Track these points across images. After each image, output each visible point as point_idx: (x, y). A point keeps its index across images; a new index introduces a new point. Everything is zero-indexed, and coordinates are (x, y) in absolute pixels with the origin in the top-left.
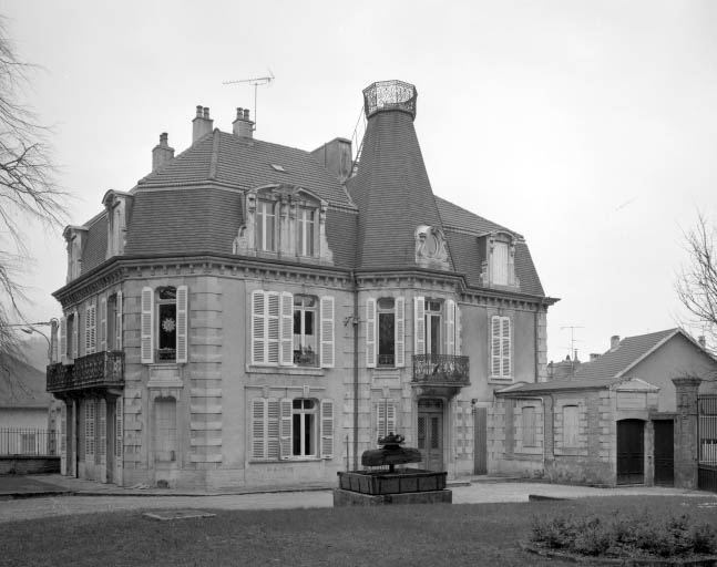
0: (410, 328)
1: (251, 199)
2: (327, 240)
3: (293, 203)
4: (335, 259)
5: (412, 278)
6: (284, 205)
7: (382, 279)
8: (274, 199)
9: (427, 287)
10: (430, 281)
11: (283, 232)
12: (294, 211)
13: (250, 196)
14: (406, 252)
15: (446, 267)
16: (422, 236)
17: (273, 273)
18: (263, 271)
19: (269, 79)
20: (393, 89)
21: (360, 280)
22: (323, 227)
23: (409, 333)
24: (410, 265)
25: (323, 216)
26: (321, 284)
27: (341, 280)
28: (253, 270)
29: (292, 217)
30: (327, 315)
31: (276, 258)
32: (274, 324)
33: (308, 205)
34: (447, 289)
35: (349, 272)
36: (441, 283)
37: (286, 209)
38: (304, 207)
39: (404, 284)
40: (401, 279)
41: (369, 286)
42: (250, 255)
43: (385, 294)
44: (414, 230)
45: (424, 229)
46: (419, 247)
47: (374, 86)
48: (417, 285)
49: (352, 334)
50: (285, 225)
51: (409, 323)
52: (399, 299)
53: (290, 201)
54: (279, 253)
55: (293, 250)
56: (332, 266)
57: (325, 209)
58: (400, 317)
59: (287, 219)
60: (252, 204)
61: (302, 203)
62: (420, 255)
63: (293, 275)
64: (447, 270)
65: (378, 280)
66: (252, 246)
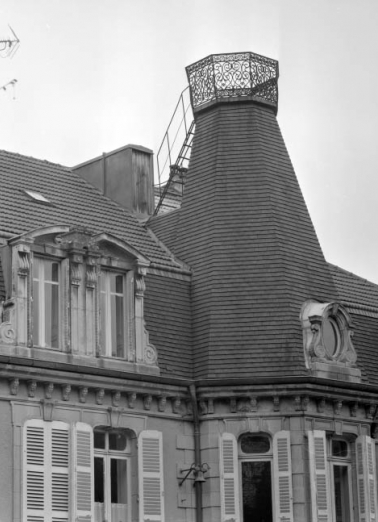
0: (302, 489)
1: (22, 254)
2: (147, 327)
3: (92, 262)
4: (161, 362)
5: (303, 397)
6: (76, 265)
7: (248, 399)
8: (59, 253)
9: (326, 412)
10: (332, 403)
11: (74, 312)
12: (93, 276)
13: (22, 248)
14: (288, 349)
15: (355, 377)
16: (315, 320)
17: (60, 387)
18: (43, 385)
19: (10, 43)
20: (244, 67)
21: (206, 401)
22: (139, 305)
23: (302, 498)
24: (298, 374)
25: (141, 285)
26: (138, 408)
27: (171, 400)
28: (26, 383)
29: (89, 287)
30: (151, 466)
31: (64, 361)
32: (62, 484)
33: (115, 264)
34: (359, 416)
35: (188, 387)
36: (350, 405)
37: (80, 273)
38: (107, 269)
39: (287, 408)
40: (282, 398)
41: (222, 412)
42: (20, 355)
43: (253, 426)
44: (298, 312)
45: (317, 309)
46: (309, 341)
47: (210, 60)
48: (310, 409)
49: (191, 501)
50: (77, 302)
51: (300, 479)
52: (280, 435)
53: (85, 258)
54: (69, 352)
55: (91, 347)
56: (158, 375)
57: (144, 272)
58: (283, 468)
59: (80, 290)
60: (24, 263)
61: (104, 262)
62: (312, 354)
63: (93, 391)
64: (358, 381)
65: (239, 400)
66: (23, 338)
